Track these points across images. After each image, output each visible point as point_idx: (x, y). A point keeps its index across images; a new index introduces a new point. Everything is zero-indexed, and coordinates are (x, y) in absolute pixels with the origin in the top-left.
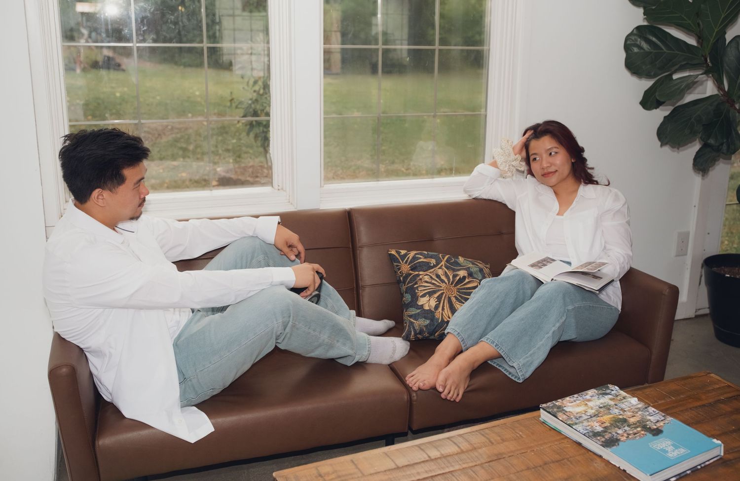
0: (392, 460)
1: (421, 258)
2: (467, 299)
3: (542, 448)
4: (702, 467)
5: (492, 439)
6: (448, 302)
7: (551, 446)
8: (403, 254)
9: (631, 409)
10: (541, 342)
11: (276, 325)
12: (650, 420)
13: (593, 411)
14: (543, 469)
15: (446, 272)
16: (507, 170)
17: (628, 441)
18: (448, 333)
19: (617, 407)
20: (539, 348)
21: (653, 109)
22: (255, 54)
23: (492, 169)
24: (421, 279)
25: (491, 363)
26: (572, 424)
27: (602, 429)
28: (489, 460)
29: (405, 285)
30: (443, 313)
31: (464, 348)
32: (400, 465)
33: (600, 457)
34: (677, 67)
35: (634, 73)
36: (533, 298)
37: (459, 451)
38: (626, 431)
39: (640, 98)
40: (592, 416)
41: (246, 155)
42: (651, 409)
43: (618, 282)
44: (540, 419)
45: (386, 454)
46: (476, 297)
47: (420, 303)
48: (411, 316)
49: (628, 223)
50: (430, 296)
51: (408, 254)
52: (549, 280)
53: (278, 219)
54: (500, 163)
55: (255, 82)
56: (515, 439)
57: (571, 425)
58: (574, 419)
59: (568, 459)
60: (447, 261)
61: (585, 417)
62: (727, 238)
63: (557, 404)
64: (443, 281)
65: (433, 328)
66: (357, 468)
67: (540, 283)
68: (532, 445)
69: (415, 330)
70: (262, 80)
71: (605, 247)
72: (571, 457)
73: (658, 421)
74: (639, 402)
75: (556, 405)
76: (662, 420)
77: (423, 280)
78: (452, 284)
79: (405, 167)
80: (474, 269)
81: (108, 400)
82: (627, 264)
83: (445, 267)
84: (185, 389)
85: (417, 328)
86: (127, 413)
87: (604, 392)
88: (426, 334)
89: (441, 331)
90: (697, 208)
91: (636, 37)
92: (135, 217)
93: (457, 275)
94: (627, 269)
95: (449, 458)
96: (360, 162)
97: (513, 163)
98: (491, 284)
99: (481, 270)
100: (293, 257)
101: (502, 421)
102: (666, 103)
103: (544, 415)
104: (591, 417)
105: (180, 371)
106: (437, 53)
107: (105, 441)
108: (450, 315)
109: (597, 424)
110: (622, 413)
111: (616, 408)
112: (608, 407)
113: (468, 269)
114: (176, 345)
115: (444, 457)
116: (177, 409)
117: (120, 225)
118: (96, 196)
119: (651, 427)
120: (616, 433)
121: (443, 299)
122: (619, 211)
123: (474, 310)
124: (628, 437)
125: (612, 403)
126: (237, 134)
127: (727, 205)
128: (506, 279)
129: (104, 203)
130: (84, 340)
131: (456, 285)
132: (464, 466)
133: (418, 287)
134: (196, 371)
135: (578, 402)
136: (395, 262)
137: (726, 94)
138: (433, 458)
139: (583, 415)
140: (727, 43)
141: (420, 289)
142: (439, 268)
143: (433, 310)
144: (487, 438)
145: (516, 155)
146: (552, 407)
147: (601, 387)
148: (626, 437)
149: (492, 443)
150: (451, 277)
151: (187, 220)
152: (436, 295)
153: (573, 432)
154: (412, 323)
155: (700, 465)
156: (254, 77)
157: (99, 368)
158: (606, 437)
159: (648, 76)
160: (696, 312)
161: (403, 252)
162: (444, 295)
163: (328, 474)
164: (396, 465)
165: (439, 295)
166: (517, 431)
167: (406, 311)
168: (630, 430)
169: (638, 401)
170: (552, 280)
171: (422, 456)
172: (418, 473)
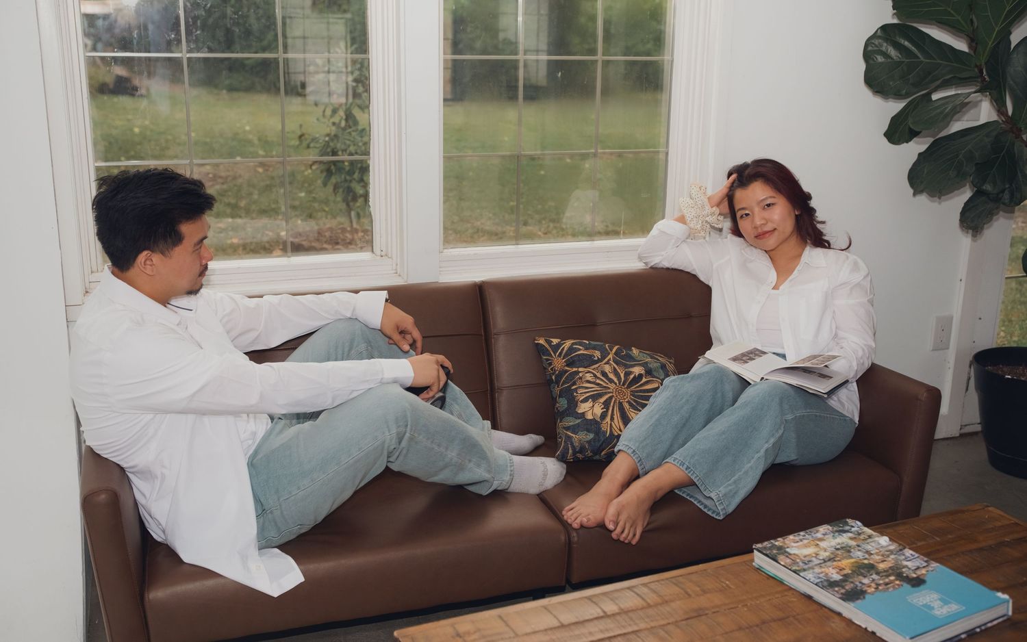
0: (555, 617)
1: (580, 350)
2: (644, 406)
3: (758, 602)
4: (982, 630)
5: (689, 590)
6: (619, 409)
7: (770, 600)
8: (555, 343)
9: (880, 551)
10: (750, 465)
11: (389, 437)
12: (906, 566)
13: (827, 554)
14: (761, 629)
15: (615, 369)
16: (699, 229)
17: (878, 594)
18: (619, 451)
19: (860, 548)
20: (746, 473)
21: (903, 143)
22: (334, 72)
23: (679, 226)
24: (581, 378)
25: (678, 493)
26: (799, 570)
27: (841, 577)
28: (687, 617)
29: (558, 387)
30: (612, 424)
31: (641, 472)
32: (566, 622)
33: (839, 614)
34: (938, 83)
35: (877, 92)
36: (737, 404)
37: (645, 604)
38: (873, 580)
39: (885, 127)
40: (826, 560)
41: (320, 214)
42: (908, 552)
43: (855, 384)
44: (754, 564)
45: (545, 607)
46: (657, 401)
47: (580, 411)
48: (568, 429)
49: (871, 302)
50: (594, 401)
51: (563, 344)
52: (758, 380)
53: (384, 294)
54: (689, 219)
55: (335, 111)
56: (721, 591)
57: (798, 572)
58: (801, 564)
59: (794, 617)
60: (616, 354)
61: (816, 561)
62: (1003, 328)
63: (777, 543)
64: (611, 381)
65: (598, 444)
66: (507, 625)
67: (745, 384)
68: (745, 597)
69: (573, 447)
70: (344, 107)
71: (836, 335)
72: (798, 615)
73: (918, 568)
74: (891, 543)
75: (776, 545)
76: (924, 567)
77: (583, 380)
78: (624, 385)
79: (543, 229)
80: (654, 365)
81: (159, 540)
82: (868, 358)
83: (614, 361)
84: (263, 524)
85: (576, 444)
86: (187, 557)
87: (841, 529)
88: (589, 453)
89: (610, 449)
90: (963, 283)
91: (880, 41)
92: (193, 291)
93: (631, 373)
94: (867, 365)
95: (631, 614)
96: (479, 223)
97: (707, 219)
98: (677, 383)
99: (663, 367)
100: (407, 347)
101: (701, 566)
102: (922, 133)
103: (759, 559)
104: (825, 562)
105: (257, 500)
106: (600, 65)
107: (158, 594)
108: (622, 427)
109: (834, 571)
110: (867, 556)
111: (859, 550)
112: (848, 548)
113: (645, 365)
114: (251, 465)
115: (624, 612)
116: (254, 551)
117: (173, 302)
118: (143, 260)
119: (909, 575)
120: (860, 582)
121: (612, 404)
122: (858, 285)
123: (654, 420)
124: (877, 588)
125: (853, 543)
126: (306, 185)
127: (1007, 278)
128: (698, 376)
129: (153, 271)
130: (126, 457)
131: (628, 387)
132: (653, 624)
133: (576, 389)
134: (279, 499)
135: (805, 542)
136: (544, 355)
137: (1011, 121)
138: (609, 613)
139: (814, 559)
140: (1012, 47)
141: (580, 391)
142: (605, 364)
143: (599, 420)
144: (682, 589)
145: (712, 207)
146: (770, 548)
147: (837, 522)
148: (875, 588)
149: (689, 595)
150: (622, 375)
151: (262, 297)
152: (602, 400)
153: (800, 581)
154: (569, 438)
155: (979, 627)
156: (331, 104)
157: (148, 496)
158: (847, 588)
159: (898, 96)
160: (961, 429)
161: (555, 341)
162: (614, 399)
163: (468, 633)
164: (560, 622)
165: (607, 399)
166: (723, 580)
167: (561, 422)
168: (880, 580)
169: (890, 540)
170: (761, 380)
171: (594, 611)
172: (591, 633)
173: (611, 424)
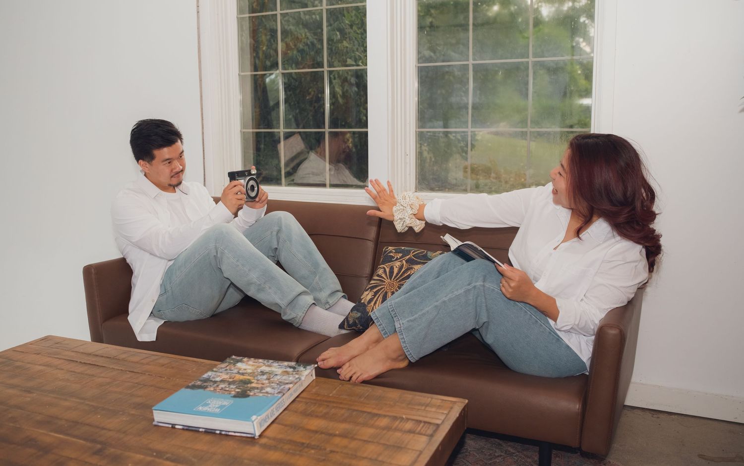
4: (220, 434)
6: (383, 296)
9: (277, 381)
11: (211, 248)
13: (250, 371)
19: (273, 376)
27: (218, 380)
47: (362, 297)
50: (369, 290)
58: (224, 369)
60: (415, 255)
65: (364, 321)
69: (348, 322)
73: (265, 393)
76: (270, 394)
78: (395, 279)
84: (167, 300)
85: (350, 319)
105: (163, 284)
106: (526, 60)
121: (380, 292)
134: (170, 284)
139: (236, 370)
142: (399, 261)
143: (366, 304)
150: (395, 273)
152: (375, 290)
158: (205, 384)
162: (383, 289)
165: (379, 289)
173: (373, 307)
